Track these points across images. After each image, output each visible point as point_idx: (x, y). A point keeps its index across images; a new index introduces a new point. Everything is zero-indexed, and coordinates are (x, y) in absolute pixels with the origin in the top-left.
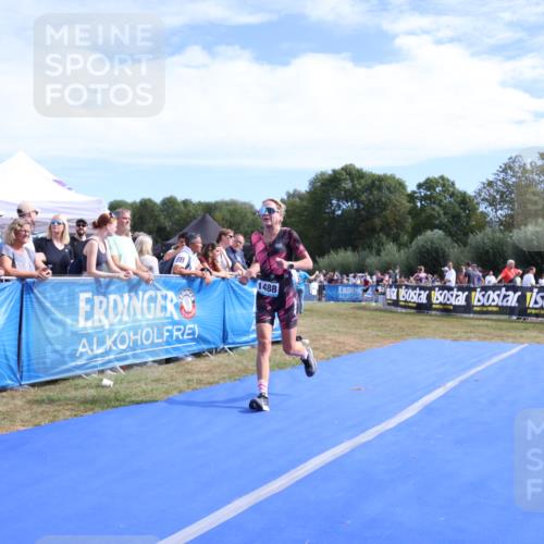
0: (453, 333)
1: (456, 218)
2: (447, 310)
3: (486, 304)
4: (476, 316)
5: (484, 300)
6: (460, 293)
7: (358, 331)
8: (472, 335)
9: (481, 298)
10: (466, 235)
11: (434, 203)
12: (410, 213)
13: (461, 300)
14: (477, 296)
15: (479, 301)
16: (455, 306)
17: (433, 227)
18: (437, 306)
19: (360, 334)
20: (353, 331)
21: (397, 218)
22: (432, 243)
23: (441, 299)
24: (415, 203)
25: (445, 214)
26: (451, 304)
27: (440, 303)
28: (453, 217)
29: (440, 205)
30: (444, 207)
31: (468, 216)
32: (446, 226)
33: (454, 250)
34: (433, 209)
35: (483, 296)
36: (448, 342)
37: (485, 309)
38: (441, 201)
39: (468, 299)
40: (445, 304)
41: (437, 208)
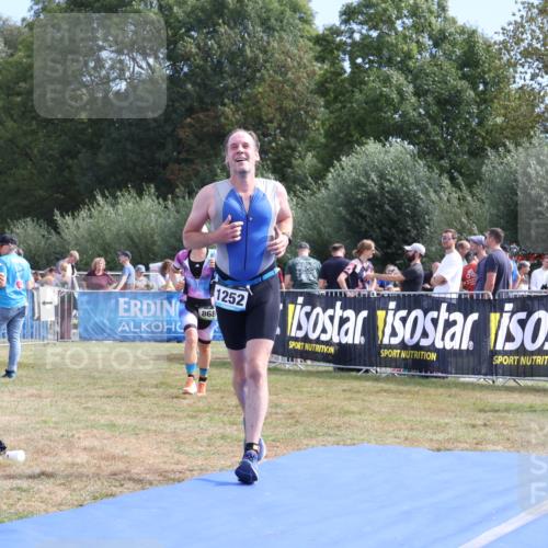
0: (438, 428)
1: (448, 104)
2: (421, 365)
3: (530, 347)
4: (500, 381)
5: (523, 337)
6: (457, 316)
7: (171, 425)
8: (491, 434)
9: (516, 330)
10: (477, 153)
11: (390, 62)
12: (322, 89)
13: (460, 337)
14: (503, 324)
15: (510, 338)
16: (442, 353)
17: (383, 133)
18: (395, 353)
19: (174, 433)
20: (154, 424)
21: (289, 105)
22: (382, 176)
23: (404, 333)
24: (335, 62)
25: (417, 94)
26: (432, 348)
27: (403, 345)
28: (442, 102)
29: (404, 68)
30: (415, 75)
31: (484, 100)
32: (423, 129)
33: (438, 197)
34: (386, 80)
35: (522, 323)
36: (421, 454)
37: (524, 361)
38: (408, 56)
39: (480, 332)
40: (417, 347)
41: (397, 77)
